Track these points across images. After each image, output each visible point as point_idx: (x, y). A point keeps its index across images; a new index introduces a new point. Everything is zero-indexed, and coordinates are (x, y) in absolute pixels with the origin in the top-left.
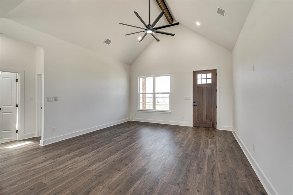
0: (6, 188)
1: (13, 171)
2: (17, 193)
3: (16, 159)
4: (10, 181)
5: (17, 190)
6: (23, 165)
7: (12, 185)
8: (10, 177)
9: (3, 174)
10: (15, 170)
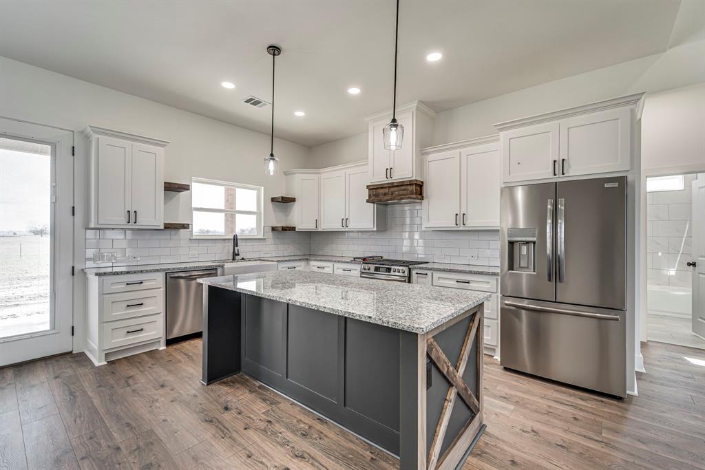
0: (625, 436)
1: (665, 415)
2: (636, 462)
3: (691, 396)
4: (643, 429)
5: (640, 457)
6: (696, 418)
7: (639, 440)
8: (649, 423)
9: (642, 407)
10: (669, 416)
